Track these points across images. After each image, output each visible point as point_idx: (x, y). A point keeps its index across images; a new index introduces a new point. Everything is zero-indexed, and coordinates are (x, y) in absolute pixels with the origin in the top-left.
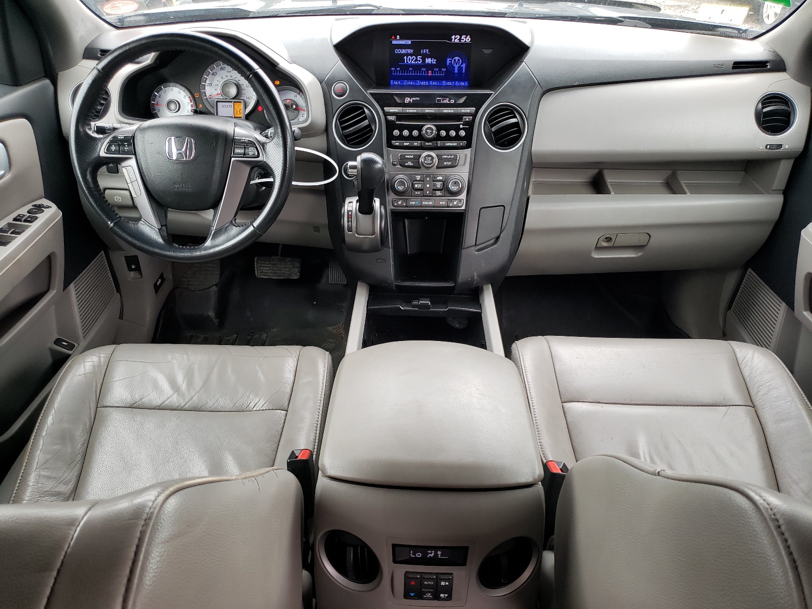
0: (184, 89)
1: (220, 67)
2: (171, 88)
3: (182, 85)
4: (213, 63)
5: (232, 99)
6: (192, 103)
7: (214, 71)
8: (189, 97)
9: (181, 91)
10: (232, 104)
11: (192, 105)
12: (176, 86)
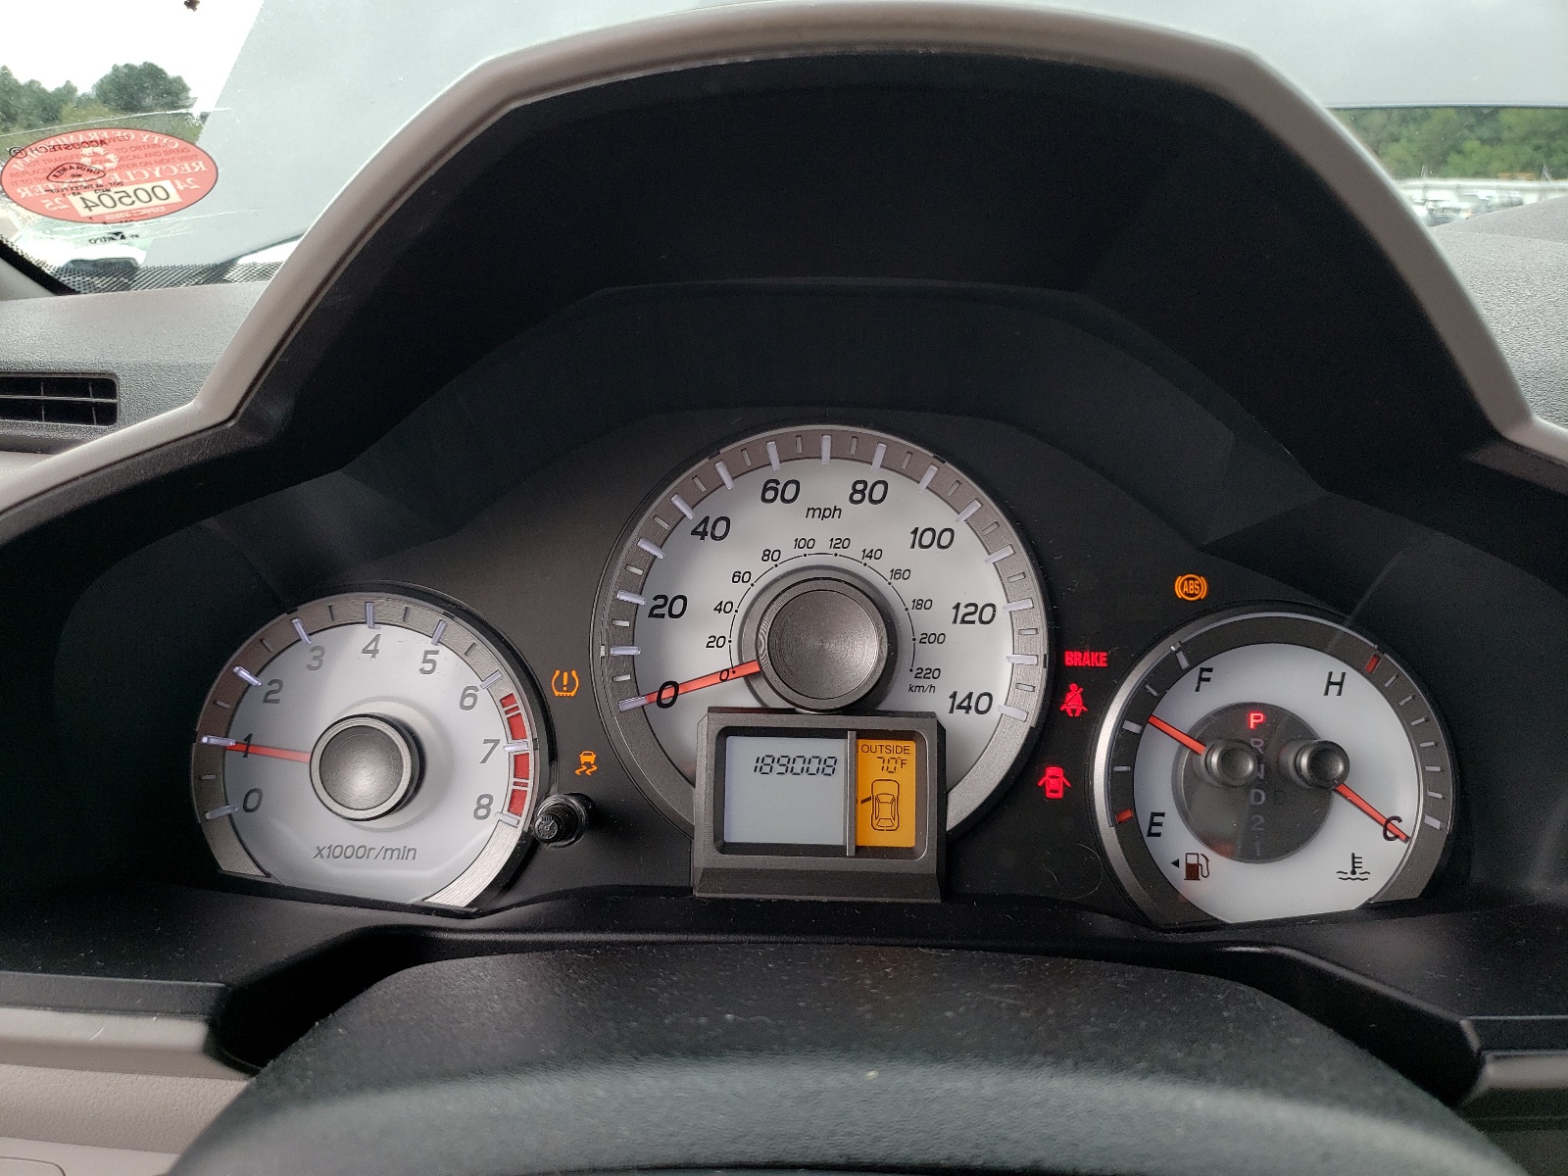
0: (462, 633)
1: (760, 477)
2: (363, 634)
3: (454, 611)
4: (711, 449)
5: (848, 710)
6: (525, 746)
7: (712, 508)
8: (506, 700)
9: (446, 658)
10: (837, 748)
11: (519, 763)
12: (404, 623)
